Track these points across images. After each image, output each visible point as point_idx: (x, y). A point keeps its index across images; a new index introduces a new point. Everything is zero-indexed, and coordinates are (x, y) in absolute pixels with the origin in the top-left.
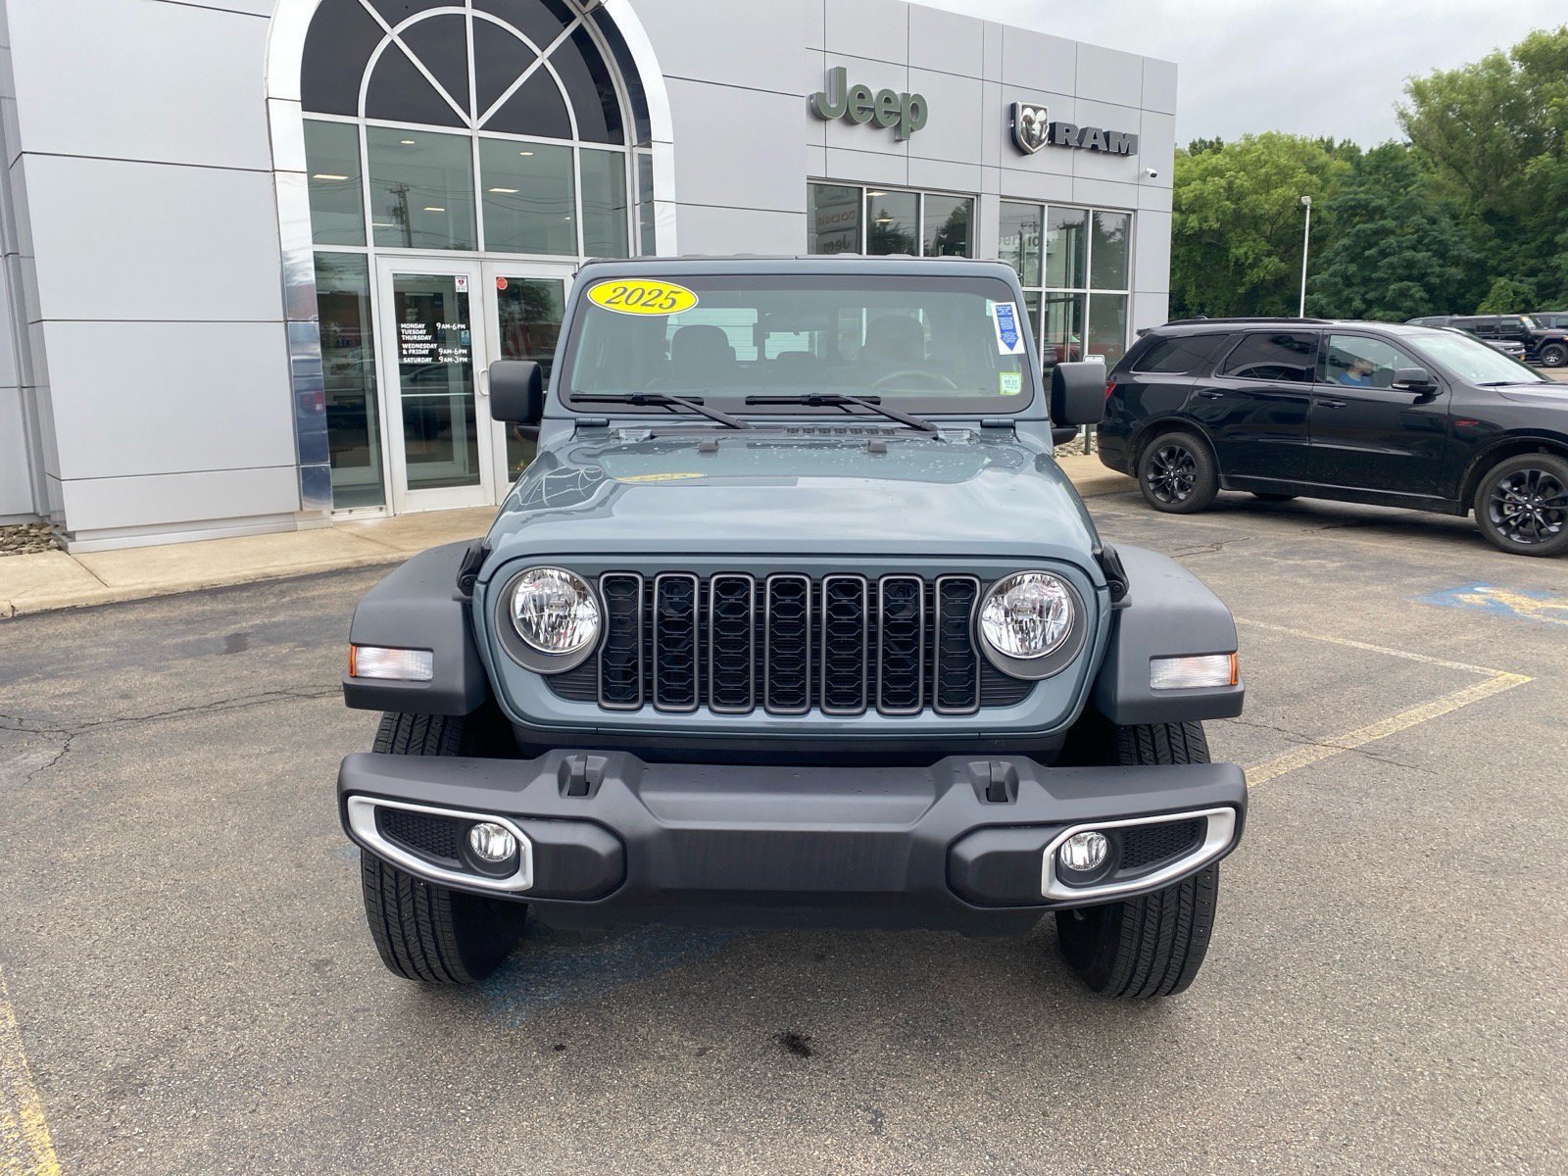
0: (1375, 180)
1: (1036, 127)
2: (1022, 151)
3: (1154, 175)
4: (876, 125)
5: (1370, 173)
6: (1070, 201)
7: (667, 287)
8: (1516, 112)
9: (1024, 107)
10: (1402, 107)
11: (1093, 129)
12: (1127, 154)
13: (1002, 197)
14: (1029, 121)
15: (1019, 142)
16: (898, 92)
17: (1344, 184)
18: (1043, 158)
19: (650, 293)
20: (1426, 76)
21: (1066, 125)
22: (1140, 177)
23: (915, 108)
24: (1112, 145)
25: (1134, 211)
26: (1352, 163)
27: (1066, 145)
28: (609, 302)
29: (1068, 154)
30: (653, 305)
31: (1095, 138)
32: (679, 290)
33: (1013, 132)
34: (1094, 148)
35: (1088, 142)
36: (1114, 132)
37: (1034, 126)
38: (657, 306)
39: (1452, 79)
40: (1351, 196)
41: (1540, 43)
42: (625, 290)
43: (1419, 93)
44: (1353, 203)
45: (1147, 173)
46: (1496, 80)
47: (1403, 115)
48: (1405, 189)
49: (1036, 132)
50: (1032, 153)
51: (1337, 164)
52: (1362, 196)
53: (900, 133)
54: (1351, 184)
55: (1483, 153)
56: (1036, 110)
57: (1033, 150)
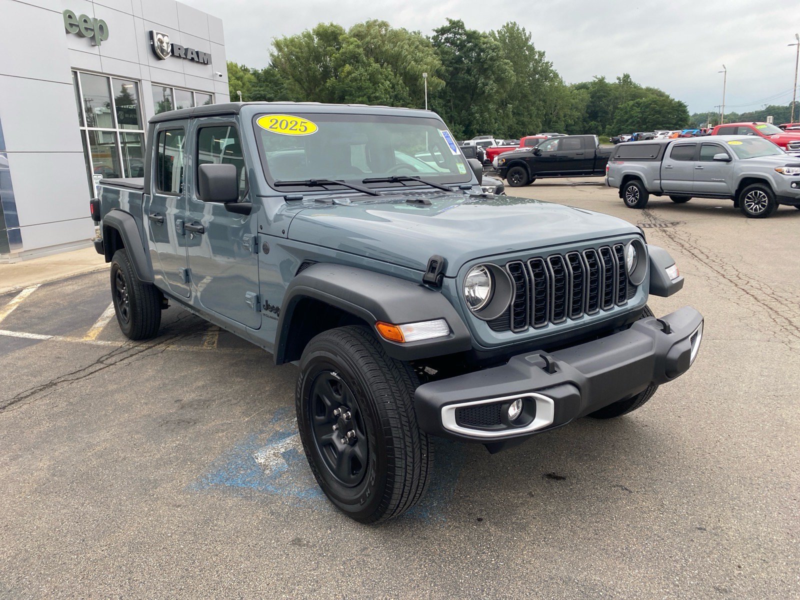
0: (266, 85)
1: (165, 44)
2: (159, 58)
3: (221, 76)
4: (80, 35)
5: (264, 82)
6: (184, 86)
7: (299, 120)
8: (318, 58)
9: (157, 34)
10: (271, 51)
11: (191, 49)
12: (207, 64)
13: (152, 82)
14: (162, 42)
15: (156, 53)
16: (91, 16)
17: (253, 86)
18: (169, 62)
19: (291, 123)
20: (280, 38)
21: (178, 45)
22: (214, 75)
23: (101, 28)
24: (199, 59)
25: (213, 93)
26: (255, 77)
27: (179, 57)
28: (271, 127)
29: (180, 61)
30: (296, 130)
31: (192, 54)
32: (306, 121)
33: (153, 46)
34: (192, 60)
35: (189, 56)
36: (201, 52)
37: (163, 44)
38: (298, 130)
39: (292, 41)
40: (258, 92)
41: (324, 29)
42: (277, 121)
43: (278, 45)
44: (259, 96)
45: (216, 74)
46: (309, 43)
47: (272, 55)
48: (280, 90)
49: (165, 48)
50: (164, 59)
51: (248, 76)
52: (262, 92)
53: (94, 41)
54: (257, 87)
55: (308, 75)
56: (164, 35)
57: (165, 58)
